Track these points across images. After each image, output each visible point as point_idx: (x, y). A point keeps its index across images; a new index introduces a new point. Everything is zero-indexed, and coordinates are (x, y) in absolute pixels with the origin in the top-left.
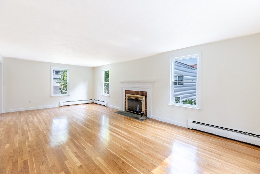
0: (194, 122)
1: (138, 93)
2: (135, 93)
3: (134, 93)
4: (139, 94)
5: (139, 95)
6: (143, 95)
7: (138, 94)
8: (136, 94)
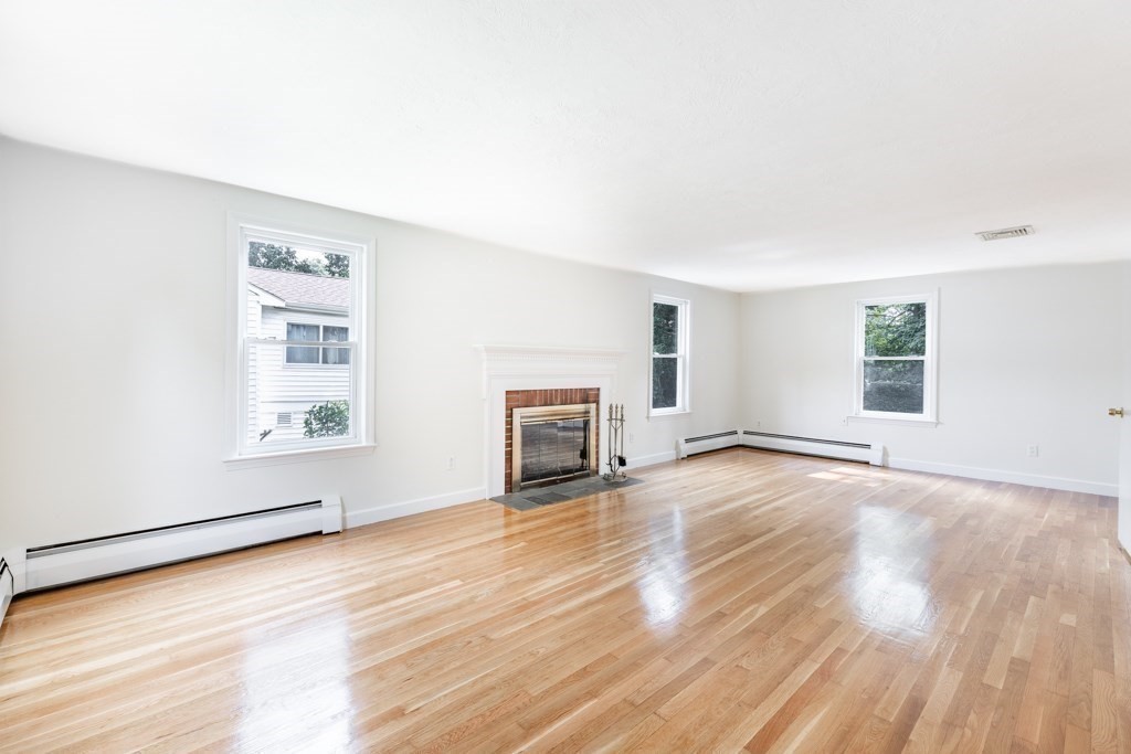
0: (687, 441)
1: (566, 396)
2: (556, 398)
3: (551, 400)
4: (571, 399)
5: (571, 403)
6: (585, 401)
7: (566, 399)
8: (562, 400)
